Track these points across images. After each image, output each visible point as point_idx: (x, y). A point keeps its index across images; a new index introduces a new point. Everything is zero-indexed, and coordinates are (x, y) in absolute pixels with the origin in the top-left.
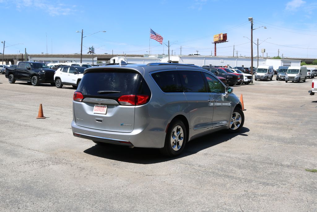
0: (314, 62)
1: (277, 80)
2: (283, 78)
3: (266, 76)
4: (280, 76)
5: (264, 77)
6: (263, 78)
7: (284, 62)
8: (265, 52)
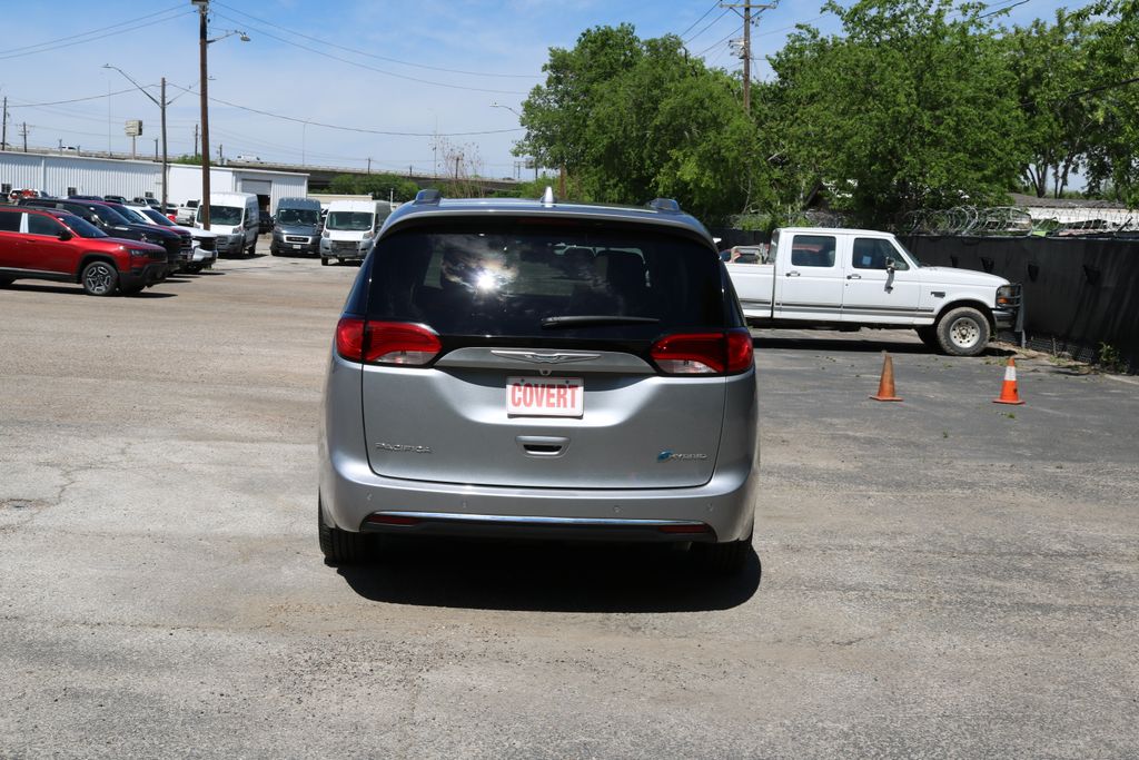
0: (334, 181)
1: (276, 253)
2: (299, 247)
3: (238, 238)
4: (288, 239)
5: (230, 240)
6: (226, 246)
7: (244, 180)
8: (140, 134)
